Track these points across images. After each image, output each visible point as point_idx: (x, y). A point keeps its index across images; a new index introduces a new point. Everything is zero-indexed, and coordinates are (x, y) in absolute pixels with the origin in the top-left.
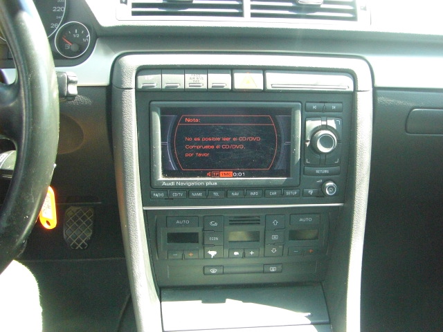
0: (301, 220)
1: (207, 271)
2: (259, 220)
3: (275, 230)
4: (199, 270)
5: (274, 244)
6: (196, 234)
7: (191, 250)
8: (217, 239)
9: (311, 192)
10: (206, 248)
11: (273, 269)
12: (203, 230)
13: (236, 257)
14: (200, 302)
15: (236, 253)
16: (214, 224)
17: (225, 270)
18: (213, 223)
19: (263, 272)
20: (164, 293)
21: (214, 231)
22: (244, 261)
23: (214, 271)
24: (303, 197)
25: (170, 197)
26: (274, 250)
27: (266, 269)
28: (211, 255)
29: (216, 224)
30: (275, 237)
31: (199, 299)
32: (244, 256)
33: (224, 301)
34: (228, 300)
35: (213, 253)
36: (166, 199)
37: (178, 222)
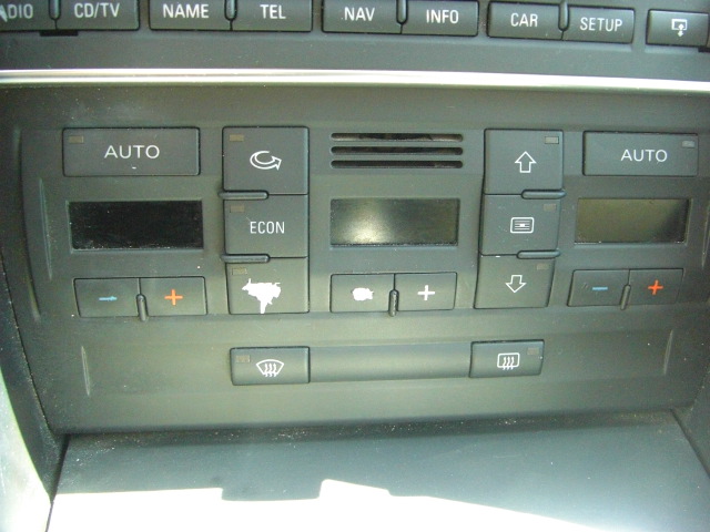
0: (626, 155)
1: (239, 372)
2: (458, 151)
3: (527, 194)
4: (214, 363)
5: (519, 254)
7: (171, 279)
8: (279, 227)
10: (236, 271)
11: (508, 361)
12: (222, 189)
13: (361, 312)
14: (216, 492)
15: (362, 294)
16: (264, 162)
17: (319, 366)
19: (470, 373)
21: (264, 194)
22: (395, 329)
24: (646, 46)
25: (62, 26)
26: (516, 283)
27: (479, 364)
28: (255, 301)
29: (275, 163)
30: (522, 225)
31: (215, 482)
32: (394, 308)
33: (313, 492)
34: (330, 486)
35: (264, 293)
36: (45, 33)
37: (110, 152)
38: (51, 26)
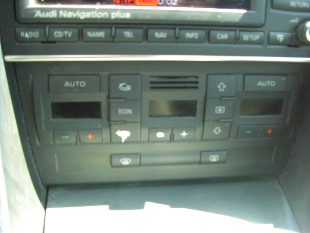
1: (115, 162)
2: (197, 83)
3: (221, 99)
4: (104, 161)
5: (218, 120)
6: (98, 104)
7: (89, 130)
8: (129, 111)
9: (280, 37)
10: (113, 127)
11: (214, 158)
12: (108, 97)
13: (160, 141)
14: (107, 207)
15: (160, 135)
17: (144, 160)
18: (124, 86)
19: (200, 163)
20: (53, 194)
21: (126, 100)
22: (172, 147)
23: (126, 162)
24: (268, 45)
25: (50, 40)
26: (217, 131)
27: (204, 159)
28: (120, 138)
29: (129, 88)
30: (220, 110)
31: (106, 203)
32: (172, 139)
33: (141, 206)
34: (148, 204)
35: (124, 135)
36: (43, 42)
37: (67, 84)
38: (45, 40)
